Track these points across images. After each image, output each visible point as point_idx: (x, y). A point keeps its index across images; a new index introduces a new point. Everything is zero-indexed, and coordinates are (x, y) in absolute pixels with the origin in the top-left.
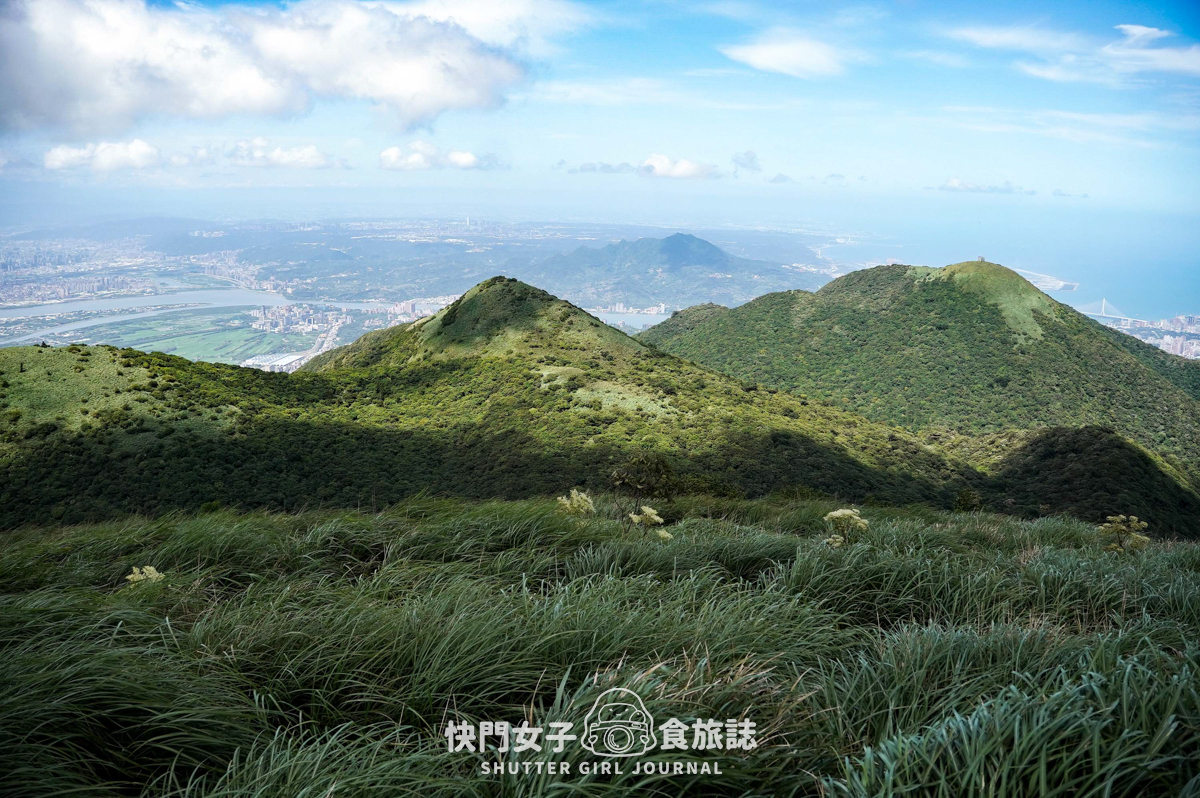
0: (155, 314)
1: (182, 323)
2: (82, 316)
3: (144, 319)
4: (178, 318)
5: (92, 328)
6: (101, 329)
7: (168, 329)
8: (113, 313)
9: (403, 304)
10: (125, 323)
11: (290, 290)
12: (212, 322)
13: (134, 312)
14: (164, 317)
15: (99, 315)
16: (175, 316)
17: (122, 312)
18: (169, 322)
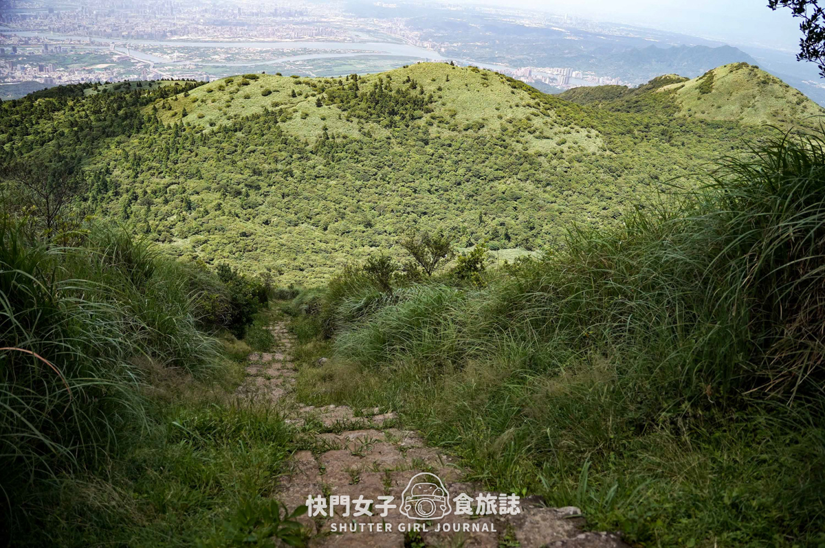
0: (353, 55)
1: (372, 63)
2: (306, 51)
3: (348, 58)
4: (368, 60)
5: (314, 60)
6: (319, 62)
7: (363, 66)
8: (326, 52)
9: (523, 69)
10: (335, 59)
11: (443, 50)
12: (392, 66)
13: (339, 52)
14: (360, 58)
15: (317, 52)
16: (367, 58)
17: (332, 52)
18: (363, 61)
